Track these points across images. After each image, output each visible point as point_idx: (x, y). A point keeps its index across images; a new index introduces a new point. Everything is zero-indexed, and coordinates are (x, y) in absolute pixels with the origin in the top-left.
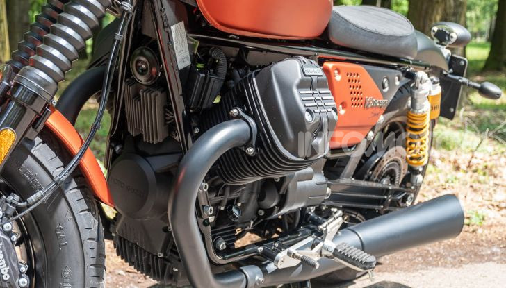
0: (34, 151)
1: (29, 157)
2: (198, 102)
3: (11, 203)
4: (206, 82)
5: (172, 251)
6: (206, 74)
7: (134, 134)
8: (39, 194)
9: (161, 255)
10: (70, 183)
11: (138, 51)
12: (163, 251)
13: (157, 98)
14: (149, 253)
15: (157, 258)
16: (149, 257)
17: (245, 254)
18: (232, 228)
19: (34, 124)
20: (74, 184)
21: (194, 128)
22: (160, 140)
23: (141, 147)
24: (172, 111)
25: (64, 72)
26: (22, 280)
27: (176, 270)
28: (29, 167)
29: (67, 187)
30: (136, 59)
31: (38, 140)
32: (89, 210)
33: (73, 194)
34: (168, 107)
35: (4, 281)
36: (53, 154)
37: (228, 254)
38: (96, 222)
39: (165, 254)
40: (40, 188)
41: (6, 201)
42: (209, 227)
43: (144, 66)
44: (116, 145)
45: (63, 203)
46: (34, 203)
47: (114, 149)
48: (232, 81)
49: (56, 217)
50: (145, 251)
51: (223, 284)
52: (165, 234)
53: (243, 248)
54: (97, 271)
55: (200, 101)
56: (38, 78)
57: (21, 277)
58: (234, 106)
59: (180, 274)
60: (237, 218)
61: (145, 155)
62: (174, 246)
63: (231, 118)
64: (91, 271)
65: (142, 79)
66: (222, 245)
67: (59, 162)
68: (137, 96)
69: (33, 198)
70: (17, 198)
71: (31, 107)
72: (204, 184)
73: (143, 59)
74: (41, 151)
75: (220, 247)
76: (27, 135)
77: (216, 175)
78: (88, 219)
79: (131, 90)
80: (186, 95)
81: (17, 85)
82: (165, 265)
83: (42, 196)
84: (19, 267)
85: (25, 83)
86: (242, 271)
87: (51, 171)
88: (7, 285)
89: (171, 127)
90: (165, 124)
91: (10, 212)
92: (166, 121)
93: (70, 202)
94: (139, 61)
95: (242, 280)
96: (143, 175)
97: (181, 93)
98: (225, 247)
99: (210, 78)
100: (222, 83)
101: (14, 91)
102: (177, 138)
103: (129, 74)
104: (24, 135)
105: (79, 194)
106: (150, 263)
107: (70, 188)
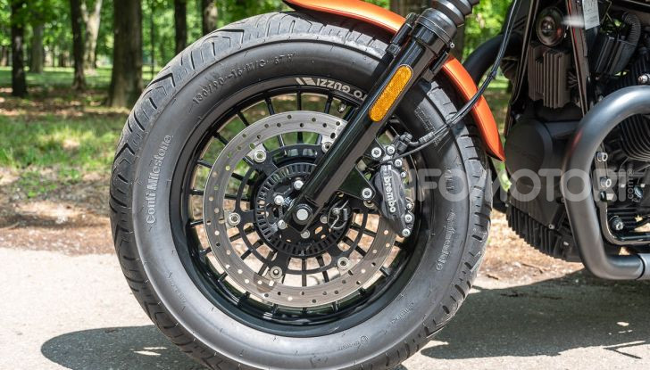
0: (430, 94)
1: (425, 100)
2: (605, 68)
3: (404, 141)
4: (615, 45)
5: (563, 224)
6: (616, 38)
7: (534, 98)
8: (430, 135)
9: (552, 227)
10: (462, 129)
11: (545, 11)
12: (555, 223)
13: (561, 59)
14: (540, 224)
15: (548, 230)
16: (539, 230)
17: (645, 240)
18: (633, 210)
19: (431, 66)
20: (465, 131)
21: (599, 96)
22: (560, 104)
23: (541, 114)
24: (575, 74)
25: (464, 16)
26: (407, 216)
27: (566, 244)
28: (424, 109)
29: (458, 133)
30: (542, 20)
31: (434, 84)
32: (478, 159)
33: (464, 141)
34: (571, 70)
35: (391, 213)
36: (448, 100)
37: (625, 236)
38: (485, 172)
39: (556, 227)
40: (432, 130)
41: (400, 140)
42: (606, 204)
43: (549, 27)
44: (516, 113)
45: (453, 148)
46: (425, 143)
47: (514, 117)
48: (644, 48)
49: (445, 161)
50: (536, 222)
51: (615, 266)
52: (558, 205)
53: (644, 233)
54: (481, 220)
55: (607, 67)
56: (439, 19)
57: (406, 213)
58: (644, 73)
59: (571, 249)
60: (638, 198)
61: (544, 121)
62: (566, 220)
63: (638, 83)
64: (475, 219)
65: (548, 41)
66: (619, 225)
67: (452, 108)
68: (540, 58)
69: (425, 138)
70: (410, 136)
71: (431, 47)
72: (603, 154)
73: (549, 19)
74: (437, 95)
75: (617, 226)
76: (424, 76)
77: (618, 148)
78: (477, 168)
79: (534, 52)
80: (592, 58)
81: (419, 26)
82: (556, 238)
83: (433, 137)
84: (406, 203)
85: (427, 24)
86: (639, 257)
87: (444, 115)
88: (393, 217)
89: (573, 92)
90: (567, 88)
91: (401, 149)
92: (568, 85)
93: (460, 148)
94: (545, 22)
95: (638, 267)
96: (540, 140)
97: (586, 55)
98: (622, 227)
99: (620, 42)
100: (633, 49)
101: (416, 31)
102: (578, 104)
103: (534, 37)
104: (420, 76)
105: (470, 142)
106: (541, 236)
107: (462, 134)
